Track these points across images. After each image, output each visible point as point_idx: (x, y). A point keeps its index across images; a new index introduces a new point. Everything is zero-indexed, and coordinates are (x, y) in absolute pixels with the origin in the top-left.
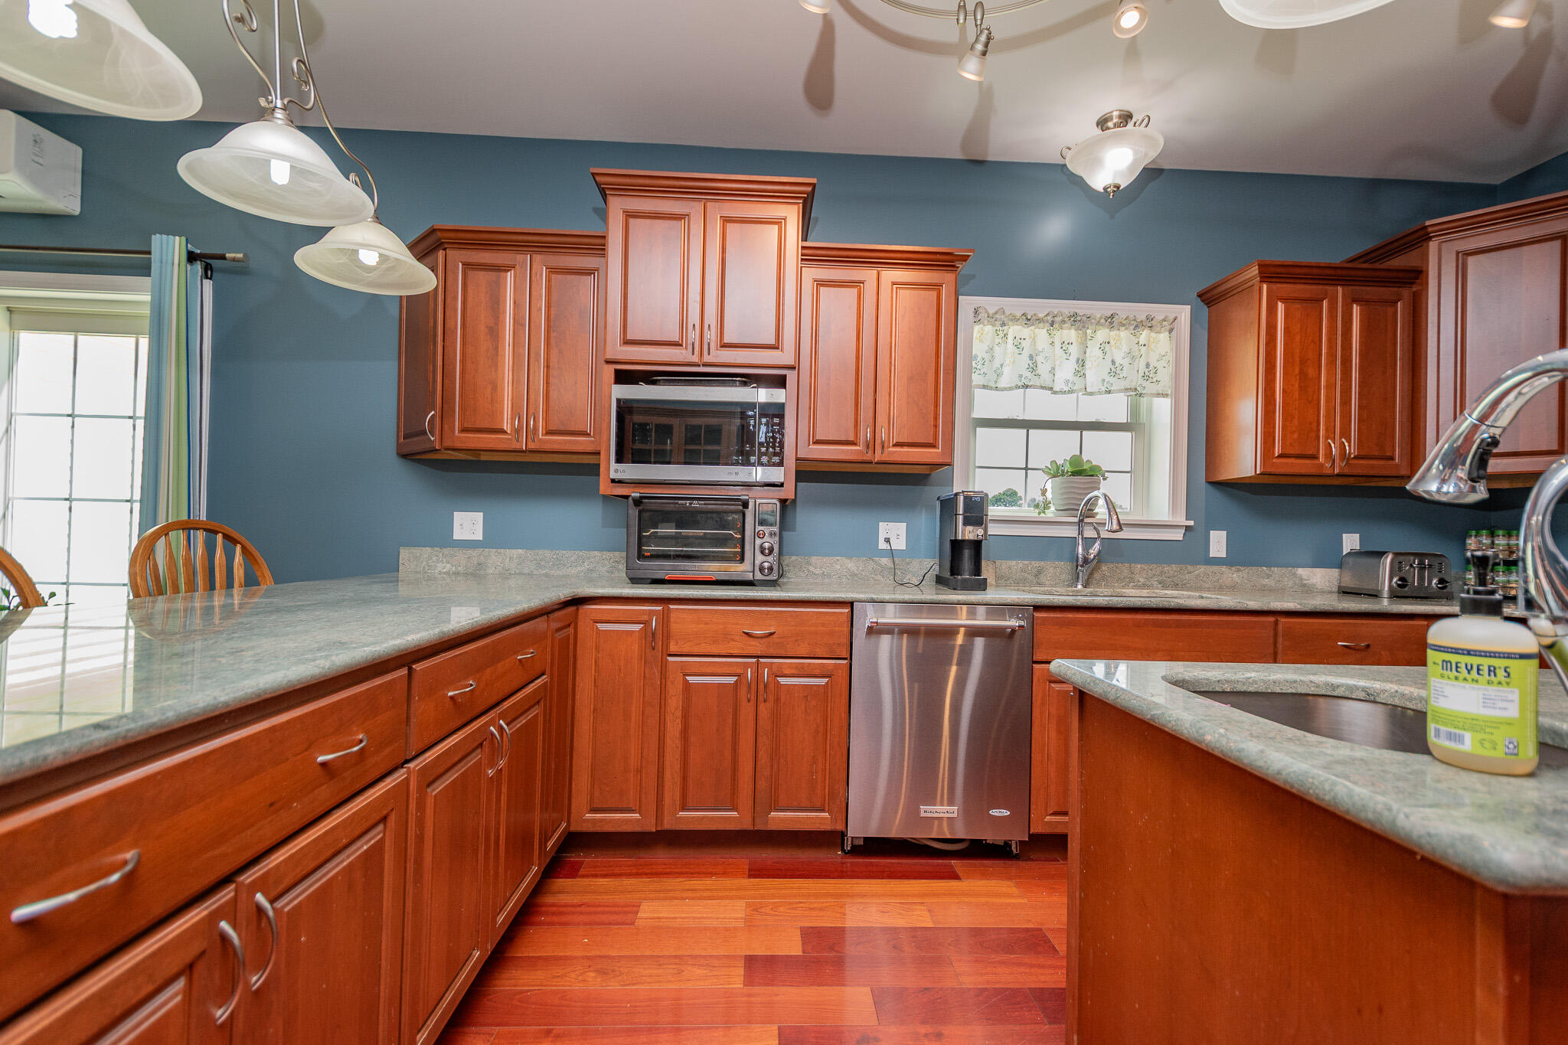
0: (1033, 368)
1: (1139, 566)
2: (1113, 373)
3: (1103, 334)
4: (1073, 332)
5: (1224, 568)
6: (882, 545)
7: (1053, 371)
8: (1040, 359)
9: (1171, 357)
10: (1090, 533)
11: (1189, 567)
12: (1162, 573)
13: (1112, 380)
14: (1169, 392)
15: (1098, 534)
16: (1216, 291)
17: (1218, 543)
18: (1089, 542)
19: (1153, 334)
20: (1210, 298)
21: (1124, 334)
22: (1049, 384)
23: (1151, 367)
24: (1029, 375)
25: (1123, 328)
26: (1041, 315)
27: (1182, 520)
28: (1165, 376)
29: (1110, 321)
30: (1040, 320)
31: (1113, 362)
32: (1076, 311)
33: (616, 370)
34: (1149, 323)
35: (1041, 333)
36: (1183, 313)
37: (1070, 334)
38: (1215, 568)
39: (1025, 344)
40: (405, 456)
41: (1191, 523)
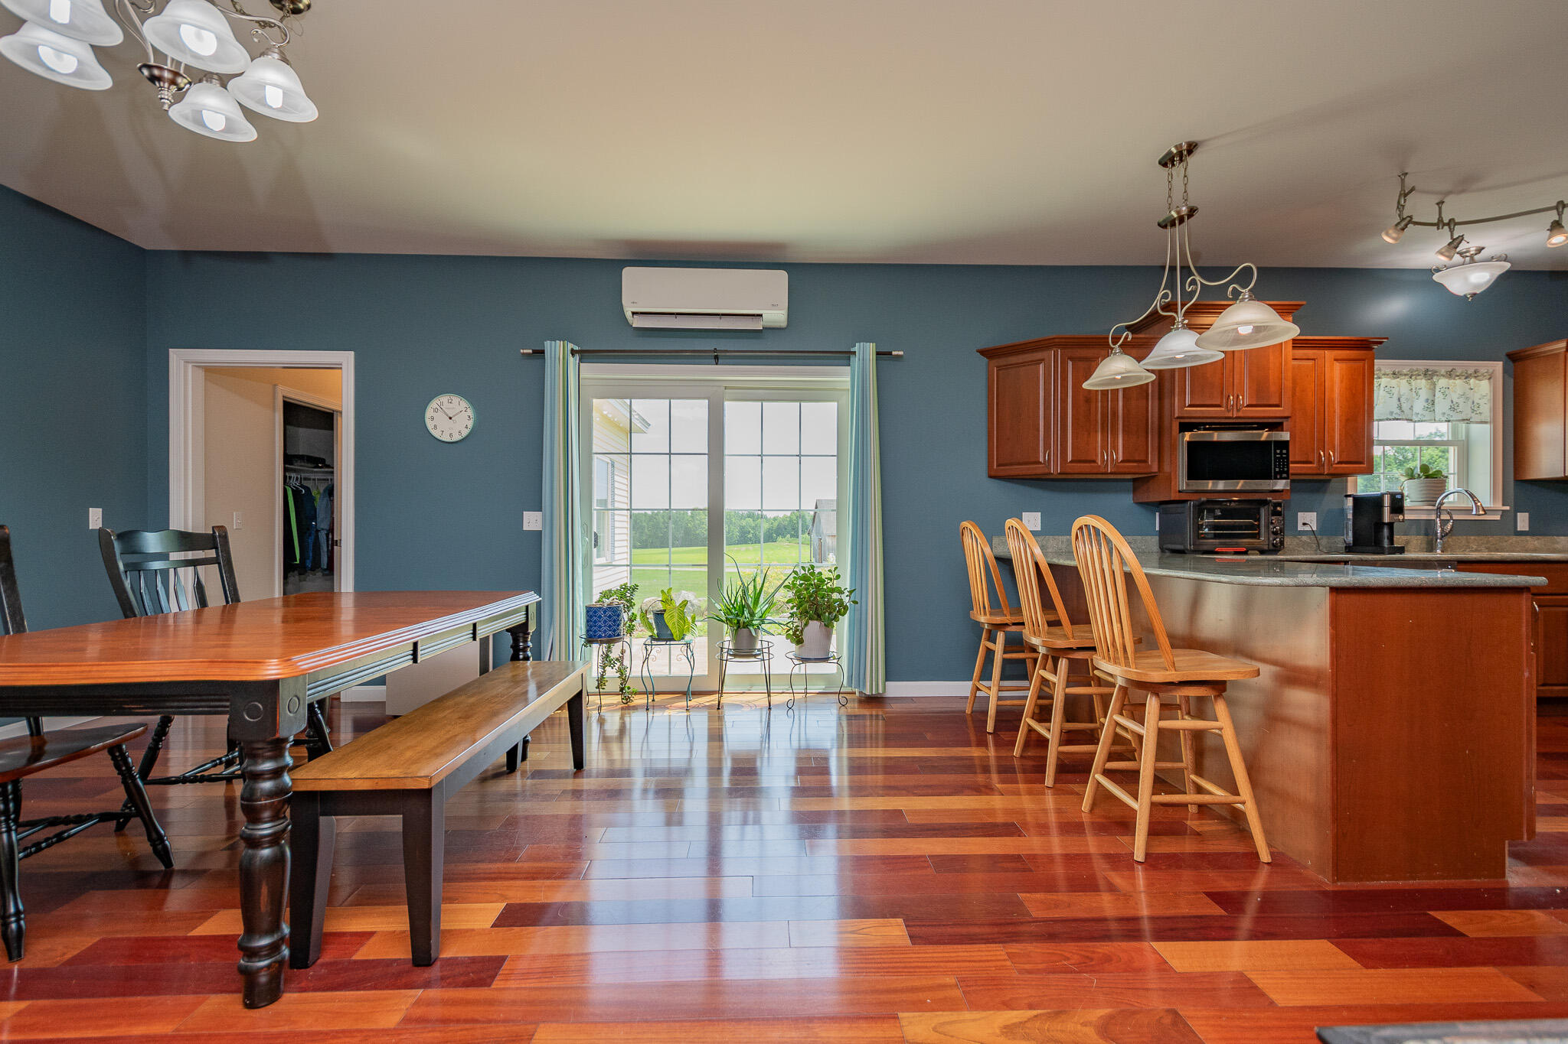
0: (1400, 407)
1: (1472, 537)
2: (1453, 409)
3: (1442, 382)
4: (1424, 381)
5: (1528, 538)
6: (1300, 528)
7: (1411, 408)
8: (1402, 400)
9: (1489, 396)
10: (1445, 517)
11: (1506, 537)
12: (1488, 542)
13: (1451, 413)
14: (1489, 420)
15: (1451, 517)
16: (1523, 354)
17: (1523, 521)
18: (1444, 522)
19: (1477, 382)
20: (1515, 359)
21: (1458, 382)
22: (1409, 417)
23: (1475, 403)
24: (1398, 411)
25: (1457, 378)
26: (1405, 371)
27: (1499, 506)
28: (1486, 410)
29: (1450, 375)
30: (1405, 375)
31: (1452, 402)
32: (1428, 367)
33: (1180, 423)
34: (1476, 374)
35: (1403, 382)
36: (1498, 366)
37: (1422, 383)
38: (1523, 538)
39: (1395, 391)
40: (990, 477)
41: (1508, 508)
